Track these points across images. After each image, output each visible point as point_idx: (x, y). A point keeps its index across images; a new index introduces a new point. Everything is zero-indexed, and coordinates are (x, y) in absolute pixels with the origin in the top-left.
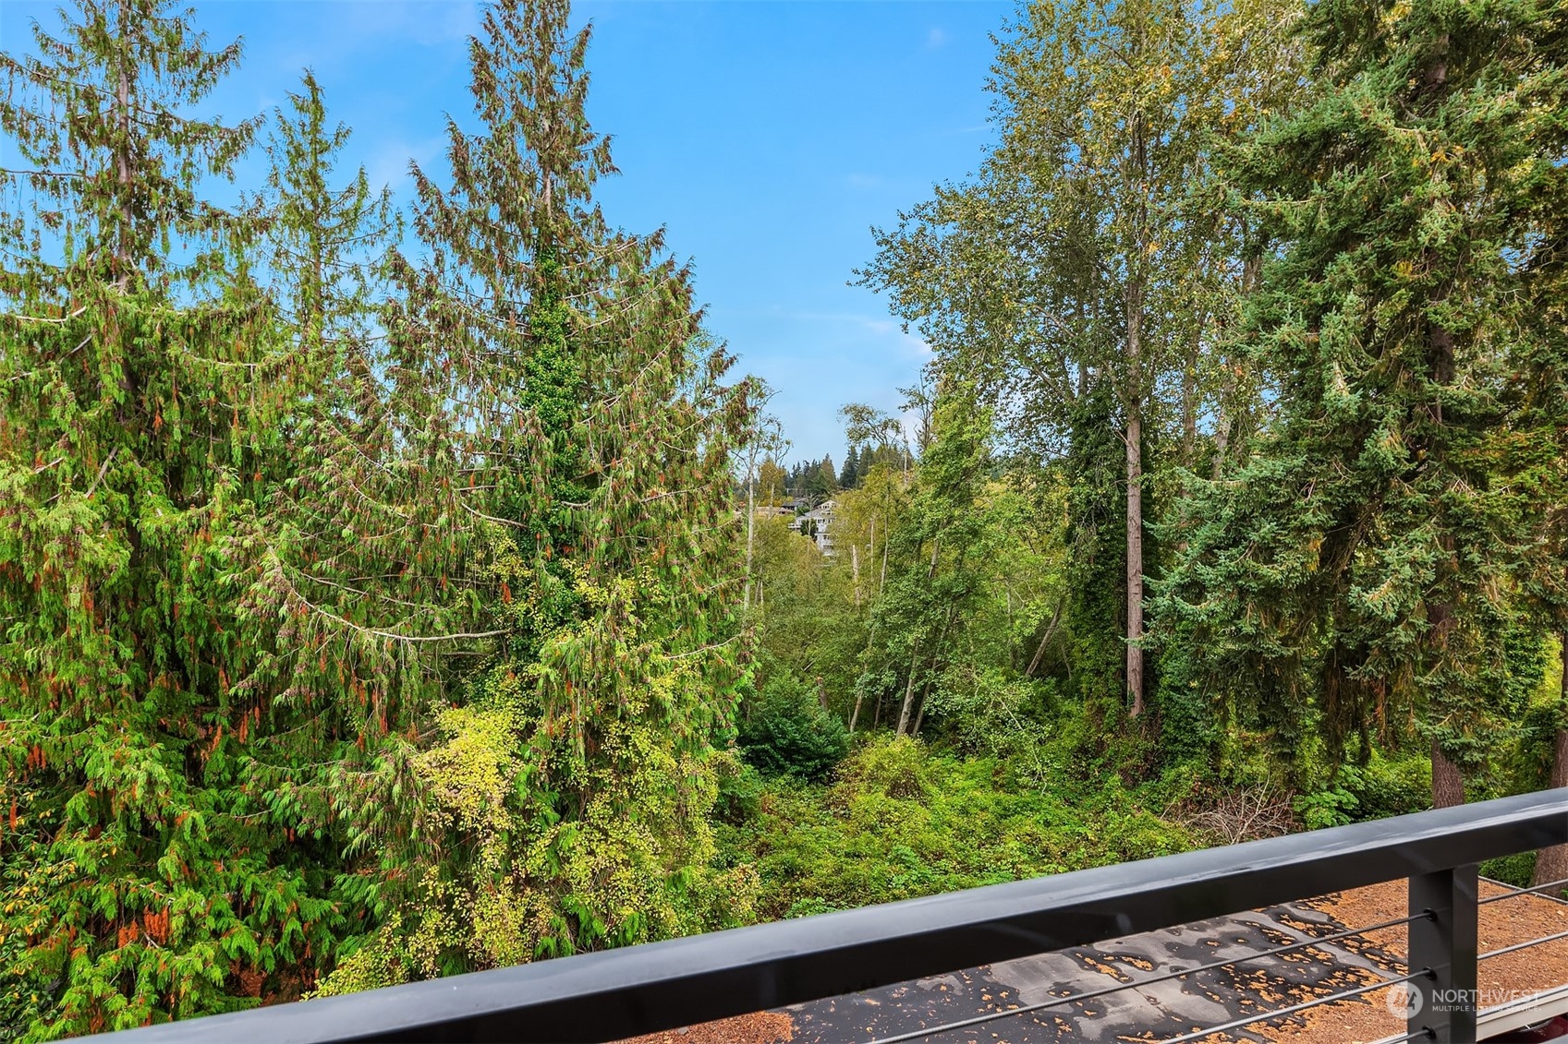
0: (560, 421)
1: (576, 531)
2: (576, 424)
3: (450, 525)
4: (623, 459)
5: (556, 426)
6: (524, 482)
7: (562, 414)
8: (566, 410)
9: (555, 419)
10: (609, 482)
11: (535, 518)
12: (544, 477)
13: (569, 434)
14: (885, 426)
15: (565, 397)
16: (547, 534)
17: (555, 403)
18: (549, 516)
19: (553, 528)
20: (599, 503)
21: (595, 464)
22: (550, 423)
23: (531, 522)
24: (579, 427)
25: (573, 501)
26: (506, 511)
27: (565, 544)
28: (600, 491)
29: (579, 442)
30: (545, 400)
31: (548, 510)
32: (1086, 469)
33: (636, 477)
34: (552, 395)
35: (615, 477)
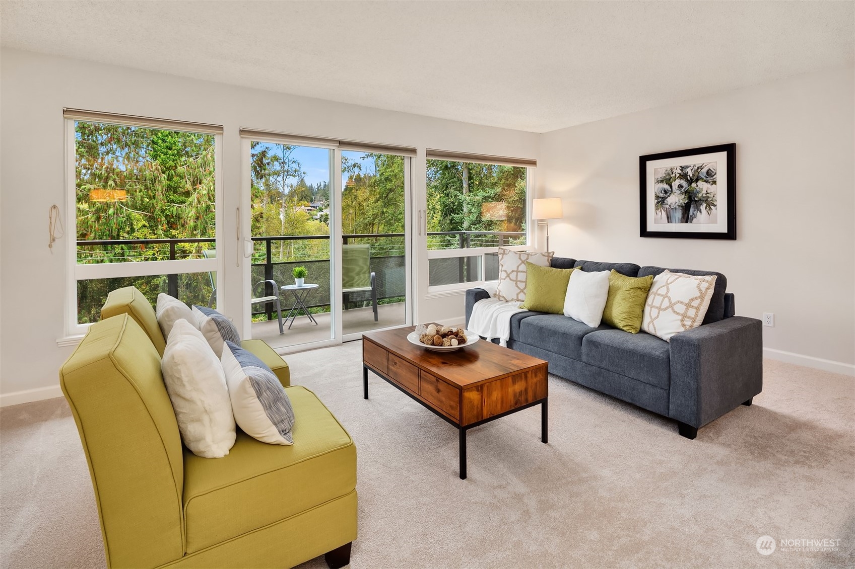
0: (170, 166)
1: (179, 217)
2: (179, 168)
3: (114, 214)
4: (202, 185)
5: (168, 169)
6: (152, 194)
7: (171, 163)
8: (173, 161)
9: (168, 165)
10: (195, 196)
11: (157, 212)
12: (162, 193)
13: (175, 173)
14: (354, 166)
15: (173, 155)
16: (163, 219)
17: (168, 158)
18: (165, 210)
19: (167, 216)
20: (190, 204)
21: (189, 187)
22: (165, 167)
23: (155, 213)
24: (180, 169)
25: (177, 203)
26: (143, 208)
27: (174, 223)
28: (190, 199)
29: (180, 176)
30: (162, 156)
31: (164, 208)
32: (446, 190)
33: (208, 193)
34: (166, 154)
35: (198, 193)
